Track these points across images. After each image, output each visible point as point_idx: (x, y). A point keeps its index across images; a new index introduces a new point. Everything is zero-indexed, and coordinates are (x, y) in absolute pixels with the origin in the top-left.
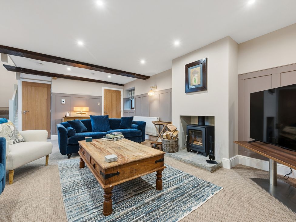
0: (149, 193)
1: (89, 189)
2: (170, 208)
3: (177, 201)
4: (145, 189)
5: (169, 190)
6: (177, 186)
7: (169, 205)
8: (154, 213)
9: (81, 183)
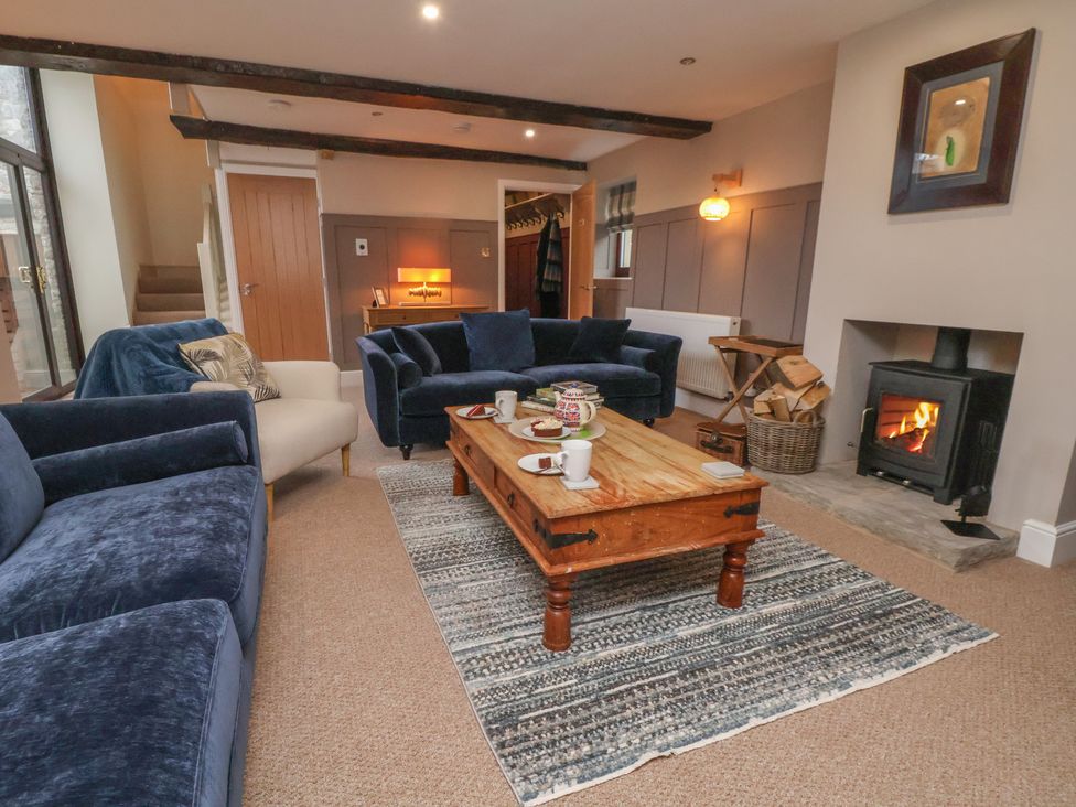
0: (693, 609)
1: (490, 567)
2: (768, 670)
3: (797, 650)
4: (677, 595)
5: (766, 610)
6: (799, 602)
7: (766, 658)
8: (711, 674)
9: (462, 547)
